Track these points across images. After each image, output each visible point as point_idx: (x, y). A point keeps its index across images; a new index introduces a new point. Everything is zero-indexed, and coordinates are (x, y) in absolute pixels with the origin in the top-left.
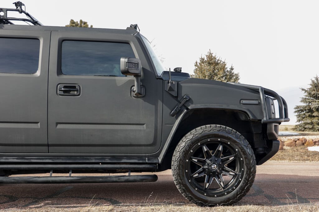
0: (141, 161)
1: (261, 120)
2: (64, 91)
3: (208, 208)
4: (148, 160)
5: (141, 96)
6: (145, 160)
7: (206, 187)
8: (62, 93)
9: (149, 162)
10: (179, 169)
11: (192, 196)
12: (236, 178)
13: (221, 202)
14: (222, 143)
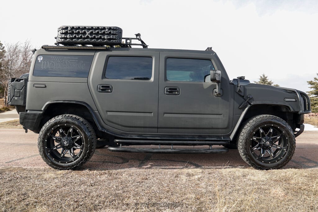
0: (219, 139)
1: (298, 112)
2: (169, 92)
3: (265, 170)
4: (223, 138)
5: (220, 95)
6: (221, 138)
7: (262, 157)
8: (168, 93)
9: (224, 140)
10: (246, 145)
11: (254, 163)
12: (281, 150)
13: (273, 167)
14: (272, 127)
